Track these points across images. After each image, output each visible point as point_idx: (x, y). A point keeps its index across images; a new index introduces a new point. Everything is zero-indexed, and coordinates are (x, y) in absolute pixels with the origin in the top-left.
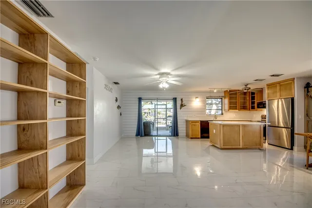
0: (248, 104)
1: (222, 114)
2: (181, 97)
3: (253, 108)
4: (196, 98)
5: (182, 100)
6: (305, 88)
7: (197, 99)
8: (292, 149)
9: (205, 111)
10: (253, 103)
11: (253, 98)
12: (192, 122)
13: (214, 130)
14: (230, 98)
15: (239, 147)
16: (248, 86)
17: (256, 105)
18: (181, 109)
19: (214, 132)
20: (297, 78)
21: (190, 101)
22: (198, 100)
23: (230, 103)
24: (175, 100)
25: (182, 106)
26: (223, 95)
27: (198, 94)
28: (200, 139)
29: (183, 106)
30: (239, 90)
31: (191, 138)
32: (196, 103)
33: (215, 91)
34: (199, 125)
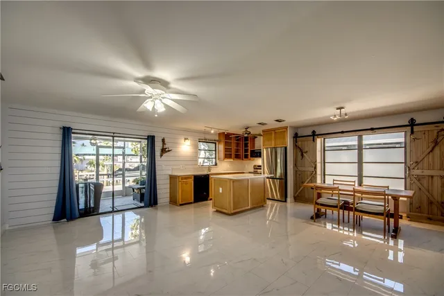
0: (242, 153)
1: (216, 165)
2: (163, 136)
3: (246, 157)
4: (185, 139)
5: (163, 140)
6: (294, 137)
7: (186, 141)
8: (286, 201)
9: (197, 161)
10: (246, 151)
11: (246, 145)
12: (182, 179)
13: (221, 189)
14: (226, 143)
15: (247, 208)
16: (248, 130)
17: (249, 153)
18: (161, 156)
19: (221, 191)
20: (290, 127)
21: (176, 144)
22: (188, 142)
23: (226, 150)
24: (151, 139)
25: (164, 151)
26: (217, 138)
27: (188, 133)
28: (193, 205)
29: (166, 152)
30: (234, 134)
31: (181, 205)
32: (185, 147)
33: (212, 132)
34: (191, 181)
